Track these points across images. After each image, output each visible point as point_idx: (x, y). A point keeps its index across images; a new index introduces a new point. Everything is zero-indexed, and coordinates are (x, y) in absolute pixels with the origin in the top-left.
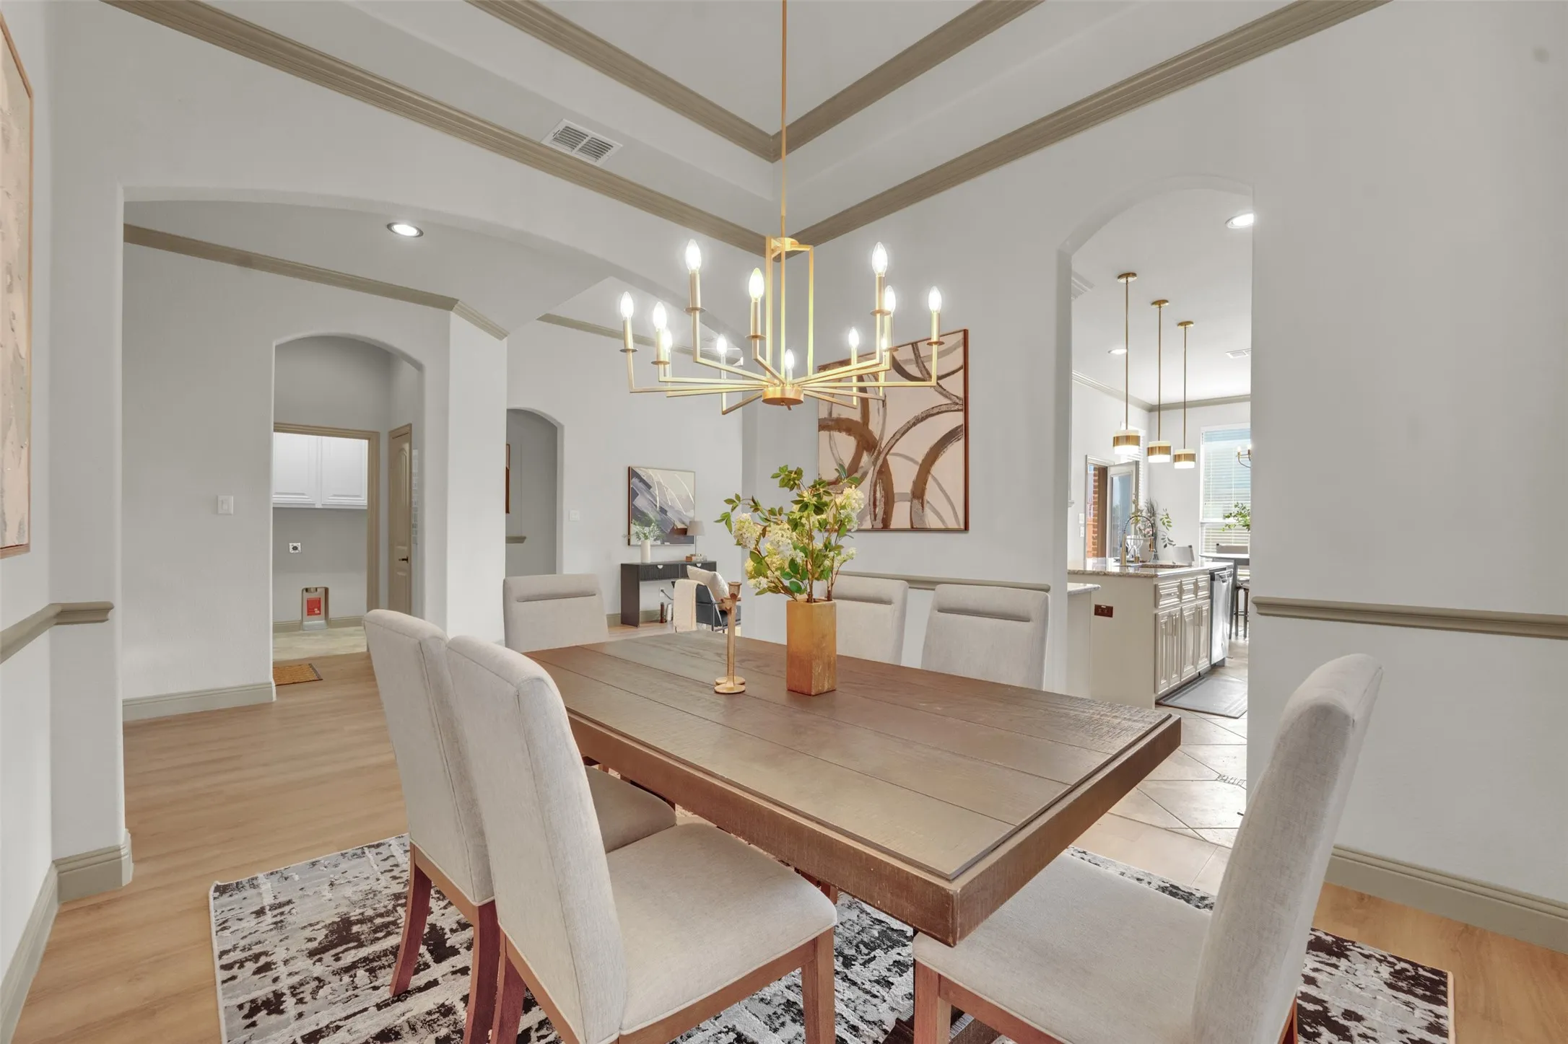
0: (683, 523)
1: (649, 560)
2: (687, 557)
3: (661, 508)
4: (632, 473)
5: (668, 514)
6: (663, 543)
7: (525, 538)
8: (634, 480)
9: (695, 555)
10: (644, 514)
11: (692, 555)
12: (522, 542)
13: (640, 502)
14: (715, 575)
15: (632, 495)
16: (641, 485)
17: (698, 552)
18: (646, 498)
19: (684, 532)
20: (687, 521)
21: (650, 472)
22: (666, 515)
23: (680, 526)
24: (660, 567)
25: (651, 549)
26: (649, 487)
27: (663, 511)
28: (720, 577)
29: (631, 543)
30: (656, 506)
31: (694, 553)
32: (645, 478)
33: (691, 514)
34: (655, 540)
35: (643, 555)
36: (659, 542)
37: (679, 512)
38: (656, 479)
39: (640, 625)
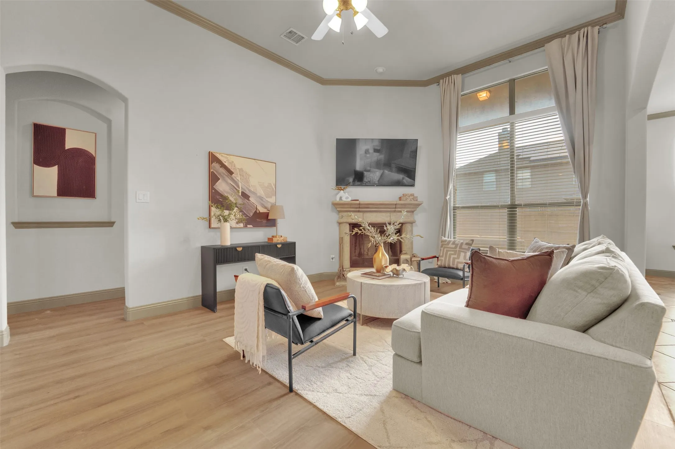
0: (266, 208)
1: (228, 243)
2: (268, 239)
3: (243, 193)
4: (213, 158)
5: (250, 199)
6: (246, 226)
7: (114, 223)
8: (216, 165)
9: (276, 237)
10: (226, 198)
11: (273, 237)
12: (112, 226)
13: (222, 186)
14: (293, 269)
15: (213, 179)
16: (222, 170)
17: (280, 233)
18: (227, 182)
19: (266, 215)
20: (269, 206)
21: (232, 158)
22: (249, 200)
23: (262, 210)
24: (240, 249)
25: (231, 232)
26: (231, 173)
27: (245, 196)
28: (300, 271)
29: (212, 226)
30: (238, 192)
31: (275, 234)
32: (226, 164)
33: (272, 200)
34: (237, 223)
35: (222, 237)
36: (241, 225)
37: (261, 198)
38: (238, 166)
39: (218, 307)
